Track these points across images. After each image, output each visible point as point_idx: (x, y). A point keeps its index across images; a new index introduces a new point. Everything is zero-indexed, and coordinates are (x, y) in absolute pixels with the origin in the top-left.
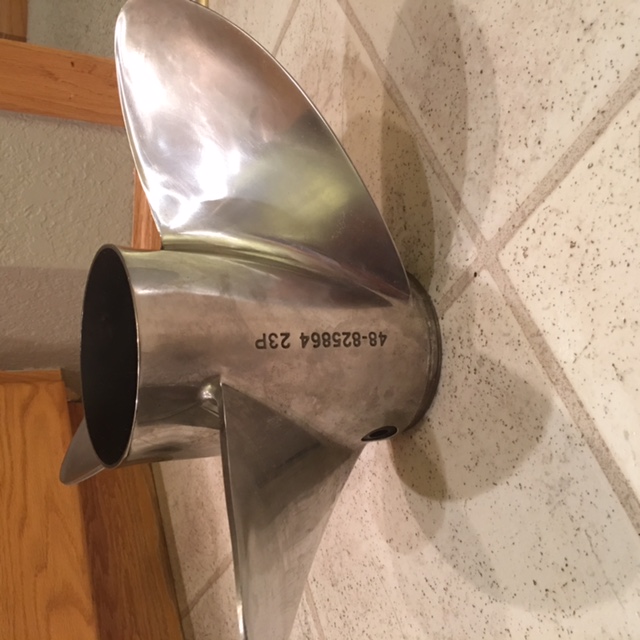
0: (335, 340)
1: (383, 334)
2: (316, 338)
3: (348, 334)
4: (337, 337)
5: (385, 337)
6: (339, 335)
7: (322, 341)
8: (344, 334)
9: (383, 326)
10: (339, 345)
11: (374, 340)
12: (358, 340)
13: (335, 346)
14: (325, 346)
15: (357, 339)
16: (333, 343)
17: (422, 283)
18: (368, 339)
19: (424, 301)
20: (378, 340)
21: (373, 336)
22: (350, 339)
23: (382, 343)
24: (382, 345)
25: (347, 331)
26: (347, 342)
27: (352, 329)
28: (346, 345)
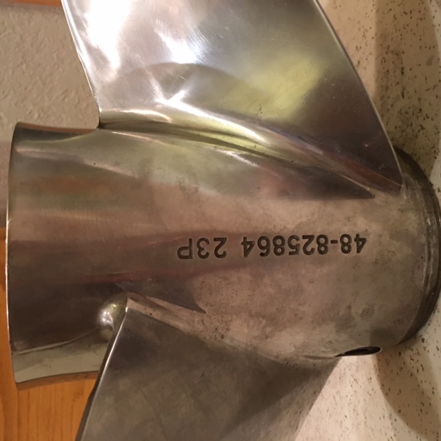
0: (291, 246)
1: (361, 236)
2: (264, 243)
3: (310, 238)
4: (294, 242)
5: (364, 241)
6: (298, 239)
7: (272, 247)
8: (304, 237)
9: (361, 225)
10: (297, 252)
11: (348, 244)
12: (325, 245)
13: (291, 253)
14: (277, 254)
15: (323, 243)
16: (288, 249)
17: (422, 166)
18: (340, 245)
19: (423, 190)
20: (354, 245)
21: (346, 240)
22: (314, 245)
23: (359, 249)
24: (358, 251)
25: (310, 234)
26: (309, 249)
27: (318, 231)
28: (307, 253)
